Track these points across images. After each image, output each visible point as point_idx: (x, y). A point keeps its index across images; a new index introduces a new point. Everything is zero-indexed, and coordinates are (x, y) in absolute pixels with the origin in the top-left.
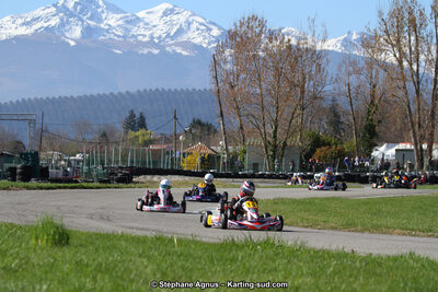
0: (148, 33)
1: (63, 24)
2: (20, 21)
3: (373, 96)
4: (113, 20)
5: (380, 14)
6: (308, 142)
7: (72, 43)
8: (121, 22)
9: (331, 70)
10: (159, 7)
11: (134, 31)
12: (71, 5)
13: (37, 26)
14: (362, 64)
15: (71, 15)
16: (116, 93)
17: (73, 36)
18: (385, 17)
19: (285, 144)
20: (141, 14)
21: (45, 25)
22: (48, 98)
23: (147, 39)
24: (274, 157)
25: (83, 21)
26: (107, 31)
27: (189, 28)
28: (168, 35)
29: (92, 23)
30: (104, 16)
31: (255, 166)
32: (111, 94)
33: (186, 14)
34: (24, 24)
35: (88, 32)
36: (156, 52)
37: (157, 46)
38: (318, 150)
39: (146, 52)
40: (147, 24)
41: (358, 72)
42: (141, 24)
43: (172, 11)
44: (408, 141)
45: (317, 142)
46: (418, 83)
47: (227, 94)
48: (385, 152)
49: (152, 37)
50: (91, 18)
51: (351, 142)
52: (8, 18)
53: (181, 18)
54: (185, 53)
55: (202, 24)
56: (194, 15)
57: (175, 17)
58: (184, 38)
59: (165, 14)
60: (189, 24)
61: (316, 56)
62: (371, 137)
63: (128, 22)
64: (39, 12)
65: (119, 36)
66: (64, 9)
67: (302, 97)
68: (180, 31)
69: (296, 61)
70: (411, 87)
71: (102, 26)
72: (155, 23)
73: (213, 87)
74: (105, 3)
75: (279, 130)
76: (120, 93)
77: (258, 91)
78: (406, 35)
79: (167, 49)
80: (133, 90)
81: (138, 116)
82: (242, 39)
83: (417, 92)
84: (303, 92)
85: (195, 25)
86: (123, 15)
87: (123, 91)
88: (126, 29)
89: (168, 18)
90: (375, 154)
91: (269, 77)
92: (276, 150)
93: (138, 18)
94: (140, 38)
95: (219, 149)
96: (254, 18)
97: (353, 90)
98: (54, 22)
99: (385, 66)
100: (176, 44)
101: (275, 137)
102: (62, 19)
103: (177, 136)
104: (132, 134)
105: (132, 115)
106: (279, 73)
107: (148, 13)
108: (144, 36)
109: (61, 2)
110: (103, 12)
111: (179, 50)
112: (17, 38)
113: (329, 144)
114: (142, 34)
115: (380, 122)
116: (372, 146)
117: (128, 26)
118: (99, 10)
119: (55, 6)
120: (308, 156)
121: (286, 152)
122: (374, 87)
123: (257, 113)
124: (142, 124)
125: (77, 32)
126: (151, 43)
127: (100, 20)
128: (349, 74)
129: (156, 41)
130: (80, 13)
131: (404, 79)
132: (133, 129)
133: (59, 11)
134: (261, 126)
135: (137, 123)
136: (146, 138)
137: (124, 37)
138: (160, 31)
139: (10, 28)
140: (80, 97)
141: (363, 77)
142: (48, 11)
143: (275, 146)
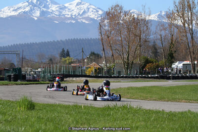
0: (70, 13)
1: (31, 10)
2: (12, 9)
3: (172, 40)
4: (54, 8)
5: (175, 3)
6: (143, 61)
7: (36, 19)
8: (57, 9)
9: (153, 28)
10: (74, 2)
11: (64, 12)
12: (35, 1)
13: (20, 11)
14: (167, 25)
15: (35, 6)
16: (56, 41)
17: (36, 15)
18: (177, 4)
19: (132, 62)
20: (66, 5)
21: (24, 11)
22: (25, 44)
23: (69, 16)
24: (127, 68)
25: (40, 8)
26: (52, 13)
27: (88, 11)
28: (79, 14)
29: (44, 9)
30: (50, 6)
31: (119, 73)
32: (54, 41)
33: (87, 4)
34: (14, 10)
35: (43, 13)
36: (74, 22)
37: (74, 19)
38: (148, 65)
39: (69, 22)
40: (69, 9)
41: (165, 29)
42: (67, 9)
43: (80, 3)
44: (188, 60)
45: (147, 61)
46: (192, 34)
47: (106, 40)
48: (178, 65)
49: (72, 15)
50: (44, 7)
51: (163, 61)
52: (7, 8)
53: (85, 7)
54: (86, 22)
55: (94, 9)
56: (90, 5)
57: (82, 6)
58: (86, 15)
59: (77, 5)
60: (88, 9)
61: (146, 23)
62: (172, 59)
63: (61, 9)
64: (20, 5)
65: (57, 15)
66: (32, 3)
67: (140, 41)
68: (84, 12)
69: (137, 25)
70: (189, 35)
71: (49, 10)
72: (73, 9)
73: (100, 37)
75: (130, 56)
76: (58, 41)
77: (120, 39)
78: (187, 12)
79: (79, 20)
80: (64, 39)
81: (66, 51)
82: (112, 15)
83: (192, 38)
84: (140, 39)
85: (91, 9)
86: (58, 5)
87: (59, 40)
88: (60, 12)
89: (79, 7)
90: (173, 66)
91: (125, 32)
92: (129, 65)
93: (65, 7)
94: (66, 16)
95: (103, 65)
96: (118, 6)
97: (163, 38)
98: (27, 9)
99: (177, 26)
100: (83, 18)
101: (128, 59)
102: (31, 8)
103: (84, 60)
104: (63, 59)
105: (63, 51)
106: (129, 30)
107: (70, 4)
108: (68, 15)
110: (49, 4)
111: (84, 21)
112: (11, 17)
113: (152, 62)
114: (67, 13)
115: (175, 52)
116: (172, 63)
117: (61, 10)
118: (48, 3)
119: (28, 2)
120: (143, 67)
121: (133, 66)
122: (172, 36)
123: (120, 49)
124: (68, 55)
125: (38, 13)
126: (71, 18)
127: (48, 8)
128: (161, 30)
130: (39, 5)
131: (186, 32)
132: (64, 57)
133: (29, 4)
134: (122, 54)
135: (65, 54)
136: (70, 61)
137: (59, 15)
138: (75, 12)
139: (7, 12)
140: (40, 43)
141: (167, 32)
142: (25, 4)
143: (128, 63)
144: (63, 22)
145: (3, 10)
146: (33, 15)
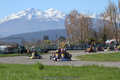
0: (48, 16)
1: (27, 15)
2: (16, 15)
3: (105, 28)
4: (39, 13)
5: (106, 8)
6: (90, 40)
7: (29, 19)
8: (41, 14)
9: (94, 22)
10: (50, 10)
11: (44, 15)
12: (28, 10)
13: (21, 16)
15: (29, 12)
18: (107, 9)
19: (84, 41)
21: (23, 15)
26: (38, 16)
28: (53, 16)
29: (34, 14)
30: (37, 12)
31: (77, 47)
32: (40, 31)
33: (57, 11)
34: (17, 15)
35: (33, 16)
36: (50, 20)
38: (92, 42)
39: (47, 21)
40: (47, 14)
41: (101, 22)
42: (46, 14)
43: (53, 10)
44: (115, 39)
45: (92, 40)
46: (116, 24)
47: (69, 30)
48: (108, 42)
49: (49, 17)
50: (33, 13)
51: (100, 40)
52: (13, 14)
53: (56, 12)
54: (57, 20)
55: (61, 13)
56: (59, 11)
57: (54, 12)
58: (57, 17)
59: (52, 11)
60: (58, 13)
61: (91, 19)
62: (105, 38)
63: (43, 14)
64: (21, 12)
65: (41, 17)
66: (27, 11)
68: (56, 15)
69: (86, 21)
71: (36, 15)
72: (49, 13)
73: (66, 28)
74: (37, 9)
77: (77, 28)
78: (112, 13)
79: (53, 19)
81: (46, 36)
82: (72, 16)
83: (116, 26)
84: (88, 28)
85: (59, 13)
86: (41, 12)
87: (42, 30)
89: (52, 12)
91: (79, 25)
93: (45, 12)
94: (46, 17)
95: (68, 43)
96: (75, 11)
97: (100, 27)
98: (25, 14)
99: (108, 21)
100: (55, 18)
101: (81, 39)
103: (57, 41)
104: (45, 41)
105: (45, 36)
106: (81, 23)
107: (48, 11)
108: (47, 17)
109: (26, 9)
111: (55, 20)
112: (16, 19)
113: (95, 41)
114: (46, 16)
115: (107, 34)
116: (105, 41)
119: (25, 10)
121: (84, 43)
122: (105, 26)
123: (77, 34)
124: (48, 38)
125: (30, 17)
126: (49, 18)
127: (36, 13)
128: (99, 23)
129: (50, 18)
130: (31, 12)
131: (113, 24)
132: (45, 39)
133: (26, 12)
134: (78, 37)
135: (46, 38)
136: (49, 42)
137: (42, 17)
138: (51, 15)
139: (14, 16)
140: (32, 33)
141: (102, 24)
142: (23, 12)
143: (82, 42)
144: (44, 21)
145: (11, 15)
146: (28, 17)
